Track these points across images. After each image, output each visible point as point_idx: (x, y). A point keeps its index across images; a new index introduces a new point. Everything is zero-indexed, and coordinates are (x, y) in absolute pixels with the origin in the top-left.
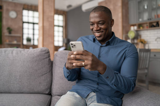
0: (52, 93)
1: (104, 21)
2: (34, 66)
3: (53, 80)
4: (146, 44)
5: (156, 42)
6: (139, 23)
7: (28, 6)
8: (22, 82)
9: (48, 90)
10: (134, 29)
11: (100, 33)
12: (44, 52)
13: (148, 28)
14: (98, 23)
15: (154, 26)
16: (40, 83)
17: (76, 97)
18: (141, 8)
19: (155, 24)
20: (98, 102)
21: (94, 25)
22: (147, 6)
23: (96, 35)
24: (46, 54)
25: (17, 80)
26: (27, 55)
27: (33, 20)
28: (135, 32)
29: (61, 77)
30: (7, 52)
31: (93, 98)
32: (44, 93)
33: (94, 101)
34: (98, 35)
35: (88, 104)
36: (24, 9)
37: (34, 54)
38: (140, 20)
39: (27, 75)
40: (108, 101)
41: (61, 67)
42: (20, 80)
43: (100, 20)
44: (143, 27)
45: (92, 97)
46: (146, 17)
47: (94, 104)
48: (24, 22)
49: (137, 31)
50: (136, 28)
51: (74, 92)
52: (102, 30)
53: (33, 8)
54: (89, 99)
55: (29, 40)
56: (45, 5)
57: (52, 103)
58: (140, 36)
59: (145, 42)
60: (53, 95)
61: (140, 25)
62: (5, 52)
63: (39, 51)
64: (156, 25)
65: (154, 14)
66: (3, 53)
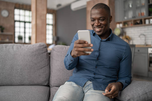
0: (51, 85)
1: (104, 17)
2: (33, 59)
3: (51, 72)
4: (130, 41)
5: (139, 39)
6: (124, 20)
7: (19, 5)
8: (23, 75)
9: (46, 81)
10: (120, 27)
11: (100, 28)
12: (43, 47)
13: (133, 26)
14: (99, 19)
15: (138, 24)
16: (40, 75)
17: (74, 87)
18: (127, 6)
19: (138, 22)
20: (95, 89)
21: (95, 21)
22: (132, 5)
23: (96, 30)
24: (44, 49)
25: (18, 73)
26: (27, 50)
27: (25, 18)
28: (121, 29)
29: (58, 69)
30: (8, 48)
31: (90, 86)
32: (43, 84)
33: (90, 89)
34: (98, 30)
35: (85, 91)
36: (15, 8)
37: (33, 49)
38: (126, 18)
39: (27, 68)
40: (103, 88)
41: (58, 61)
42: (21, 73)
43: (101, 16)
44: (128, 25)
45: (88, 86)
46: (130, 15)
47: (90, 91)
48: (15, 21)
49: (122, 28)
50: (121, 25)
51: (71, 82)
52: (102, 26)
53: (24, 7)
54: (86, 87)
55: (20, 38)
56: (38, 4)
57: (51, 93)
58: (125, 33)
59: (130, 38)
60: (51, 86)
61: (125, 23)
62: (6, 47)
63: (37, 46)
64: (140, 23)
65: (138, 12)
66: (4, 48)
